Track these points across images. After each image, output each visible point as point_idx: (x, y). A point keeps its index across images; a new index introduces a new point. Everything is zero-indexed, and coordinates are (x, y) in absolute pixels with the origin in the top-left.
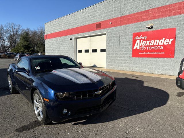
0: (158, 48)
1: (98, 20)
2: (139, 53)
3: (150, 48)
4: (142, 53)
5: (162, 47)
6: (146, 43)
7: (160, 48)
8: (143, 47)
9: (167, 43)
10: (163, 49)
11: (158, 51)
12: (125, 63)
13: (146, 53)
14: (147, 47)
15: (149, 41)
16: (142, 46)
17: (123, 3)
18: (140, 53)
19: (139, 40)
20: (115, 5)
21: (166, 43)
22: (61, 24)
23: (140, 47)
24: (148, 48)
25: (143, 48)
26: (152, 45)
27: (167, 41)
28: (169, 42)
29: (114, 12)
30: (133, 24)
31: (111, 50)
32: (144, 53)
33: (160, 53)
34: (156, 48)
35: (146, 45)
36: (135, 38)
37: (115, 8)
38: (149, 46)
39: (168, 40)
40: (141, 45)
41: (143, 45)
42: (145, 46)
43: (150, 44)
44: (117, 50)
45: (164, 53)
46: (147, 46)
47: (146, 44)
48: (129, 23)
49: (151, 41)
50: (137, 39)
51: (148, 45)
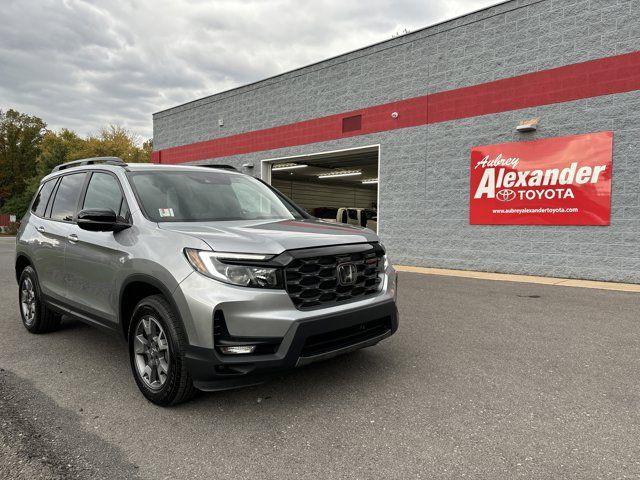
0: (557, 193)
1: (350, 105)
2: (494, 211)
3: (530, 195)
4: (503, 211)
5: (569, 190)
6: (517, 178)
7: (563, 193)
8: (506, 191)
9: (586, 180)
10: (573, 197)
11: (556, 202)
12: (445, 243)
13: (518, 211)
14: (521, 192)
15: (527, 173)
16: (503, 187)
17: (438, 55)
18: (498, 211)
19: (493, 170)
20: (408, 59)
21: (583, 178)
22: (216, 118)
23: (497, 190)
24: (524, 194)
25: (506, 193)
26: (538, 183)
27: (585, 171)
28: (591, 177)
29: (406, 80)
30: (473, 119)
31: (396, 201)
32: (512, 211)
33: (563, 211)
34: (550, 194)
35: (517, 185)
36: (479, 163)
37: (408, 67)
38: (528, 188)
39: (588, 169)
40: (499, 185)
41: (506, 185)
42: (513, 188)
43: (531, 183)
44: (418, 201)
45: (576, 210)
46: (521, 188)
47: (516, 181)
48: (458, 115)
49: (533, 173)
50: (486, 167)
51: (524, 184)
